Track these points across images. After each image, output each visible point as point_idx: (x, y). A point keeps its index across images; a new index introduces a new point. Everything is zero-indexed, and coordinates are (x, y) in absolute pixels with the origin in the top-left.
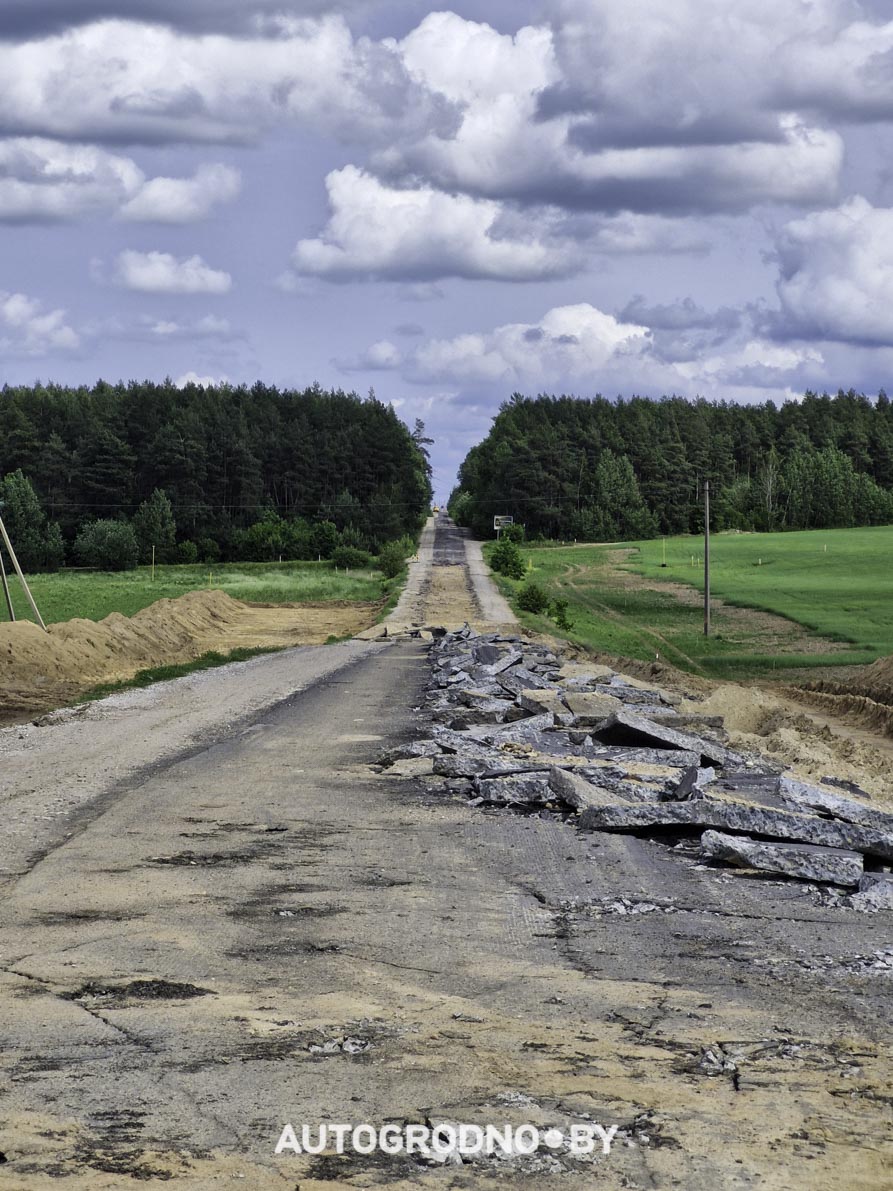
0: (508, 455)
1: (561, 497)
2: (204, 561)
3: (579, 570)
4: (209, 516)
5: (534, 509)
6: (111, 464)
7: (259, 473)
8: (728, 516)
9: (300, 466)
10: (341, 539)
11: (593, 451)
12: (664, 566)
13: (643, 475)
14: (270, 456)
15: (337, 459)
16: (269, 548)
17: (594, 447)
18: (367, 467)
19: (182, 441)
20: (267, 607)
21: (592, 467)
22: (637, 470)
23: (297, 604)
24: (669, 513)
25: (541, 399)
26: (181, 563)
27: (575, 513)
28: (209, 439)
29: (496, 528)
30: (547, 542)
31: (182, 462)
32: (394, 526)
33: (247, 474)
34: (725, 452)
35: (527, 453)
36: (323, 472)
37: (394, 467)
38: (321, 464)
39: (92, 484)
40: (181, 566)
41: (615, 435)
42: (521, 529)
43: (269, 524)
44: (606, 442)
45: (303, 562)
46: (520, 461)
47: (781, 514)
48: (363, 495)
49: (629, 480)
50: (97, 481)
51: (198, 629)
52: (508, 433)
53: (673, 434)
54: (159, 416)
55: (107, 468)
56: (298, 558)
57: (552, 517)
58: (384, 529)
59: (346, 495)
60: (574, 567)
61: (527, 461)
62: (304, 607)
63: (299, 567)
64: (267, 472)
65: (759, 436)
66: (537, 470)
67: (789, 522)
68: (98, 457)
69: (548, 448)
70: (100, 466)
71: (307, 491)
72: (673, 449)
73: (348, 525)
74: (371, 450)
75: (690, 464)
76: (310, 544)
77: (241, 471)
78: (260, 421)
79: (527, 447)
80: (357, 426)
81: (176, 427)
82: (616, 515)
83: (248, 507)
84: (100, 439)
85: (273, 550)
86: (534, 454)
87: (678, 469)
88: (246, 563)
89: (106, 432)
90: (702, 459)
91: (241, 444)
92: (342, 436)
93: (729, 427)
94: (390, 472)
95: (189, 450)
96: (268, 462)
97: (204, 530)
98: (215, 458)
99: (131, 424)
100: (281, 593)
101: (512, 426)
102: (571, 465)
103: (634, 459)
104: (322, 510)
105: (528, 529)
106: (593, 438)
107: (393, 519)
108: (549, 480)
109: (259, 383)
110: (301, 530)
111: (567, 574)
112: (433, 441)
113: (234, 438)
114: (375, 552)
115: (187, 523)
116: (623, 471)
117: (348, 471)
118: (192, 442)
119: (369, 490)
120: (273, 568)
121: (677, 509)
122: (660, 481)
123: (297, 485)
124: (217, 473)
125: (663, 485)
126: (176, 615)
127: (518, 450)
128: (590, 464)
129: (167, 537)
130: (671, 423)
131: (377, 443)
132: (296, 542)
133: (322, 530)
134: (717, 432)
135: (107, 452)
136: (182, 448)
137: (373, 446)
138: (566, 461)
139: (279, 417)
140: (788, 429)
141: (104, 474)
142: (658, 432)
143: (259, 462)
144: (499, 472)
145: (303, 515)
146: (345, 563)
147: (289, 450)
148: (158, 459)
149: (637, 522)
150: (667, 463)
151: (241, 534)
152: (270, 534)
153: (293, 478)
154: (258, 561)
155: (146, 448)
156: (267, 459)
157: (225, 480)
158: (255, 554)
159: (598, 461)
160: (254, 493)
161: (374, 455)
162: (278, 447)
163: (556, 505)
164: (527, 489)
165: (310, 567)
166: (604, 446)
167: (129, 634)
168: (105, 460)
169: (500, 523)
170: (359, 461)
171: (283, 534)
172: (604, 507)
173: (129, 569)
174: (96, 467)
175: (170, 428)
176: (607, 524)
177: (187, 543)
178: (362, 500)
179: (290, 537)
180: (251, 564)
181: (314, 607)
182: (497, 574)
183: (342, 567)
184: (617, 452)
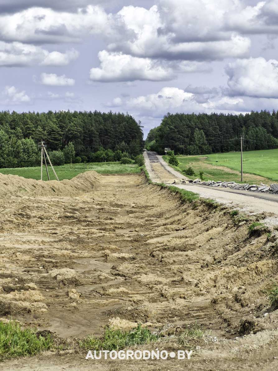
0: (168, 130)
1: (184, 142)
2: (83, 162)
3: (192, 163)
4: (84, 149)
5: (176, 146)
6: (56, 135)
7: (98, 137)
8: (231, 147)
9: (109, 134)
10: (123, 155)
11: (193, 129)
12: (217, 162)
13: (207, 135)
14: (101, 132)
15: (120, 132)
16: (102, 158)
17: (193, 128)
18: (129, 135)
19: (76, 128)
20: (108, 175)
21: (192, 134)
22: (205, 134)
23: (116, 174)
24: (215, 146)
25: (177, 114)
26: (77, 163)
27: (188, 147)
28: (84, 127)
29: (165, 151)
30: (180, 155)
31: (76, 134)
32: (138, 151)
33: (95, 137)
34: (230, 128)
35: (174, 130)
36: (116, 136)
37: (136, 134)
38: (115, 134)
39: (50, 140)
40: (77, 164)
41: (199, 124)
42: (173, 152)
43: (102, 152)
44: (196, 126)
45: (112, 162)
46: (172, 132)
47: (247, 146)
48: (128, 142)
49: (203, 137)
50: (52, 140)
51: (93, 182)
52: (168, 124)
53: (215, 123)
54: (69, 121)
55: (55, 136)
56: (110, 161)
57: (182, 148)
58: (135, 152)
59: (123, 143)
60: (191, 163)
61: (174, 132)
62: (118, 175)
63: (111, 164)
64: (100, 136)
65: (239, 124)
66: (177, 135)
67: (249, 148)
68: (52, 133)
69: (180, 128)
70: (53, 135)
71: (112, 142)
72: (215, 128)
73: (125, 151)
74: (130, 130)
75: (220, 132)
76: (114, 157)
77: (93, 136)
78: (97, 122)
79: (174, 128)
80: (126, 123)
81: (74, 124)
82: (200, 147)
83: (95, 147)
84: (53, 128)
85: (103, 159)
86: (176, 130)
87: (217, 134)
88: (96, 163)
89: (54, 126)
90: (224, 131)
91: (93, 128)
92: (121, 126)
93: (231, 121)
94: (136, 136)
95: (78, 130)
96: (101, 133)
97: (83, 153)
98: (86, 132)
99: (60, 123)
100: (110, 171)
101: (169, 122)
102: (187, 133)
103: (205, 131)
104: (117, 147)
105: (175, 152)
106: (193, 125)
107: (137, 149)
108: (180, 138)
109: (96, 111)
110: (111, 153)
111: (189, 164)
112: (144, 127)
113: (91, 127)
114: (133, 159)
115: (78, 151)
116: (201, 134)
117: (124, 136)
118: (78, 128)
119: (129, 141)
120: (104, 164)
121: (217, 145)
122: (212, 137)
123: (109, 140)
124: (86, 137)
125: (213, 138)
126: (87, 178)
127: (171, 129)
128: (192, 133)
129: (73, 156)
130: (214, 121)
131: (132, 128)
132: (110, 156)
133: (118, 153)
134: (228, 123)
135: (54, 131)
136: (76, 130)
137: (130, 128)
138: (185, 132)
139: (103, 121)
140: (248, 122)
141: (54, 138)
142: (211, 123)
143: (98, 133)
144: (166, 135)
145: (111, 149)
146: (124, 162)
147: (106, 130)
148: (69, 133)
149: (206, 149)
150: (214, 132)
151: (94, 154)
152: (102, 154)
153: (107, 138)
154: (99, 162)
155: (65, 130)
156: (100, 133)
157: (89, 139)
158: (98, 160)
159: (194, 132)
160: (97, 142)
161: (131, 131)
162: (103, 129)
163: (182, 145)
164: (174, 140)
165: (115, 163)
166: (196, 127)
167: (79, 184)
168: (54, 134)
169: (167, 150)
170: (126, 133)
171: (106, 154)
172: (196, 145)
173: (62, 165)
174: (51, 136)
175: (72, 124)
176: (197, 150)
177: (78, 157)
178: (128, 144)
179: (108, 155)
180: (97, 163)
181: (121, 175)
182: (171, 165)
183: (124, 163)
184: (200, 129)
